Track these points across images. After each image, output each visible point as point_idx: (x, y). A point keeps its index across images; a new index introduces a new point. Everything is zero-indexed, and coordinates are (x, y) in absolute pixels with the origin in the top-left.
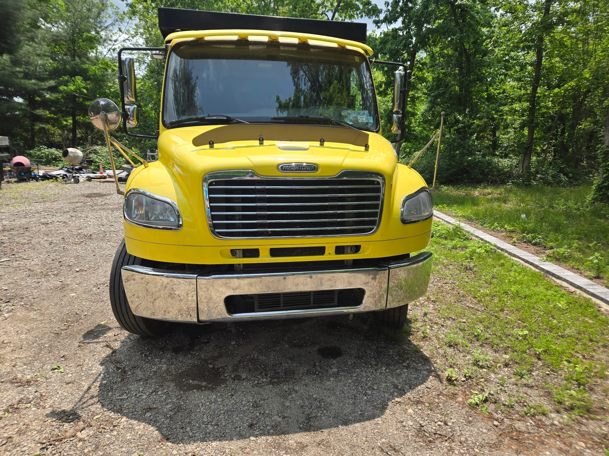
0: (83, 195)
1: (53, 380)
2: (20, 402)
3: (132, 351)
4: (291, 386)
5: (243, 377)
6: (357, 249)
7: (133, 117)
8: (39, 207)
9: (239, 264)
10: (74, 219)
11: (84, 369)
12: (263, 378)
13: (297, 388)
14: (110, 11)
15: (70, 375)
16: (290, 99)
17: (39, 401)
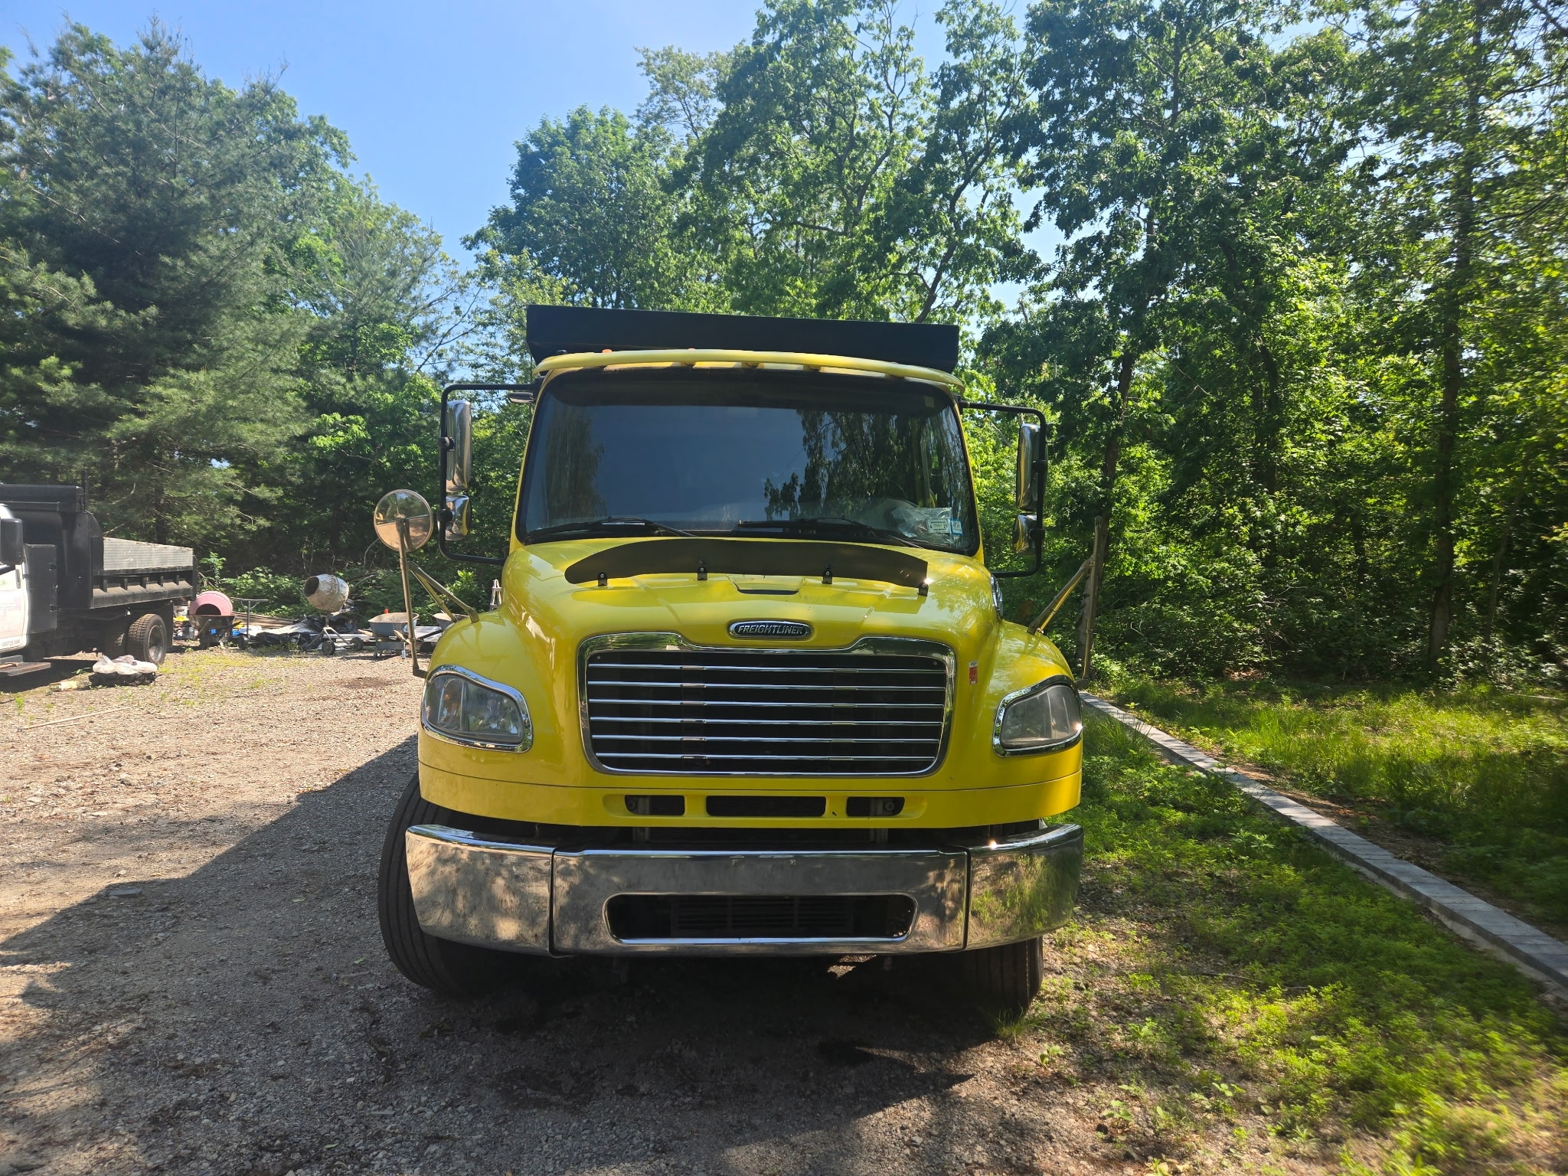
0: (341, 683)
1: (247, 1069)
2: (180, 1105)
3: (413, 1021)
4: (744, 1117)
5: (642, 1089)
6: (895, 805)
7: (461, 518)
8: (244, 706)
9: (643, 829)
10: (315, 736)
11: (311, 1051)
12: (685, 1095)
13: (757, 1121)
14: (438, 270)
15: (281, 1063)
16: (794, 479)
17: (217, 1106)
